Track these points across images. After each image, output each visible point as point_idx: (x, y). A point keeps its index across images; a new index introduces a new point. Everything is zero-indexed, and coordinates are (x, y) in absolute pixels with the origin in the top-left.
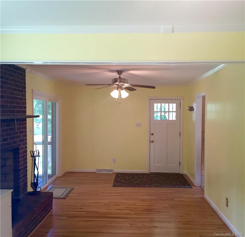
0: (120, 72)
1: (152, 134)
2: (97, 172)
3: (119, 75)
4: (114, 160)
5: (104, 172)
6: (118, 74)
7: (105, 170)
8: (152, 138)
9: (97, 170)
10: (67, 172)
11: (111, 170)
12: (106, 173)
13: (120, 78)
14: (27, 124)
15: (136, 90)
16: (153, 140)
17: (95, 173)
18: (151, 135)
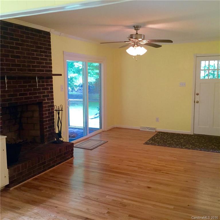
0: (137, 27)
1: (198, 94)
2: (141, 130)
3: (136, 31)
4: (157, 119)
5: (147, 130)
6: (135, 29)
7: (148, 128)
8: (197, 98)
9: (141, 127)
10: (115, 127)
11: (154, 129)
12: (149, 131)
13: (137, 33)
14: (53, 82)
15: (161, 46)
16: (198, 100)
17: (139, 130)
18: (196, 95)
